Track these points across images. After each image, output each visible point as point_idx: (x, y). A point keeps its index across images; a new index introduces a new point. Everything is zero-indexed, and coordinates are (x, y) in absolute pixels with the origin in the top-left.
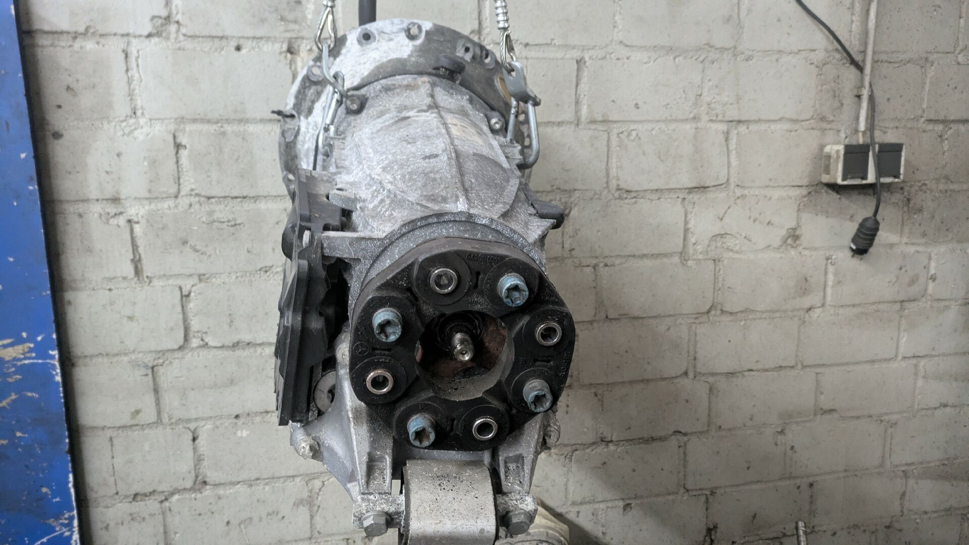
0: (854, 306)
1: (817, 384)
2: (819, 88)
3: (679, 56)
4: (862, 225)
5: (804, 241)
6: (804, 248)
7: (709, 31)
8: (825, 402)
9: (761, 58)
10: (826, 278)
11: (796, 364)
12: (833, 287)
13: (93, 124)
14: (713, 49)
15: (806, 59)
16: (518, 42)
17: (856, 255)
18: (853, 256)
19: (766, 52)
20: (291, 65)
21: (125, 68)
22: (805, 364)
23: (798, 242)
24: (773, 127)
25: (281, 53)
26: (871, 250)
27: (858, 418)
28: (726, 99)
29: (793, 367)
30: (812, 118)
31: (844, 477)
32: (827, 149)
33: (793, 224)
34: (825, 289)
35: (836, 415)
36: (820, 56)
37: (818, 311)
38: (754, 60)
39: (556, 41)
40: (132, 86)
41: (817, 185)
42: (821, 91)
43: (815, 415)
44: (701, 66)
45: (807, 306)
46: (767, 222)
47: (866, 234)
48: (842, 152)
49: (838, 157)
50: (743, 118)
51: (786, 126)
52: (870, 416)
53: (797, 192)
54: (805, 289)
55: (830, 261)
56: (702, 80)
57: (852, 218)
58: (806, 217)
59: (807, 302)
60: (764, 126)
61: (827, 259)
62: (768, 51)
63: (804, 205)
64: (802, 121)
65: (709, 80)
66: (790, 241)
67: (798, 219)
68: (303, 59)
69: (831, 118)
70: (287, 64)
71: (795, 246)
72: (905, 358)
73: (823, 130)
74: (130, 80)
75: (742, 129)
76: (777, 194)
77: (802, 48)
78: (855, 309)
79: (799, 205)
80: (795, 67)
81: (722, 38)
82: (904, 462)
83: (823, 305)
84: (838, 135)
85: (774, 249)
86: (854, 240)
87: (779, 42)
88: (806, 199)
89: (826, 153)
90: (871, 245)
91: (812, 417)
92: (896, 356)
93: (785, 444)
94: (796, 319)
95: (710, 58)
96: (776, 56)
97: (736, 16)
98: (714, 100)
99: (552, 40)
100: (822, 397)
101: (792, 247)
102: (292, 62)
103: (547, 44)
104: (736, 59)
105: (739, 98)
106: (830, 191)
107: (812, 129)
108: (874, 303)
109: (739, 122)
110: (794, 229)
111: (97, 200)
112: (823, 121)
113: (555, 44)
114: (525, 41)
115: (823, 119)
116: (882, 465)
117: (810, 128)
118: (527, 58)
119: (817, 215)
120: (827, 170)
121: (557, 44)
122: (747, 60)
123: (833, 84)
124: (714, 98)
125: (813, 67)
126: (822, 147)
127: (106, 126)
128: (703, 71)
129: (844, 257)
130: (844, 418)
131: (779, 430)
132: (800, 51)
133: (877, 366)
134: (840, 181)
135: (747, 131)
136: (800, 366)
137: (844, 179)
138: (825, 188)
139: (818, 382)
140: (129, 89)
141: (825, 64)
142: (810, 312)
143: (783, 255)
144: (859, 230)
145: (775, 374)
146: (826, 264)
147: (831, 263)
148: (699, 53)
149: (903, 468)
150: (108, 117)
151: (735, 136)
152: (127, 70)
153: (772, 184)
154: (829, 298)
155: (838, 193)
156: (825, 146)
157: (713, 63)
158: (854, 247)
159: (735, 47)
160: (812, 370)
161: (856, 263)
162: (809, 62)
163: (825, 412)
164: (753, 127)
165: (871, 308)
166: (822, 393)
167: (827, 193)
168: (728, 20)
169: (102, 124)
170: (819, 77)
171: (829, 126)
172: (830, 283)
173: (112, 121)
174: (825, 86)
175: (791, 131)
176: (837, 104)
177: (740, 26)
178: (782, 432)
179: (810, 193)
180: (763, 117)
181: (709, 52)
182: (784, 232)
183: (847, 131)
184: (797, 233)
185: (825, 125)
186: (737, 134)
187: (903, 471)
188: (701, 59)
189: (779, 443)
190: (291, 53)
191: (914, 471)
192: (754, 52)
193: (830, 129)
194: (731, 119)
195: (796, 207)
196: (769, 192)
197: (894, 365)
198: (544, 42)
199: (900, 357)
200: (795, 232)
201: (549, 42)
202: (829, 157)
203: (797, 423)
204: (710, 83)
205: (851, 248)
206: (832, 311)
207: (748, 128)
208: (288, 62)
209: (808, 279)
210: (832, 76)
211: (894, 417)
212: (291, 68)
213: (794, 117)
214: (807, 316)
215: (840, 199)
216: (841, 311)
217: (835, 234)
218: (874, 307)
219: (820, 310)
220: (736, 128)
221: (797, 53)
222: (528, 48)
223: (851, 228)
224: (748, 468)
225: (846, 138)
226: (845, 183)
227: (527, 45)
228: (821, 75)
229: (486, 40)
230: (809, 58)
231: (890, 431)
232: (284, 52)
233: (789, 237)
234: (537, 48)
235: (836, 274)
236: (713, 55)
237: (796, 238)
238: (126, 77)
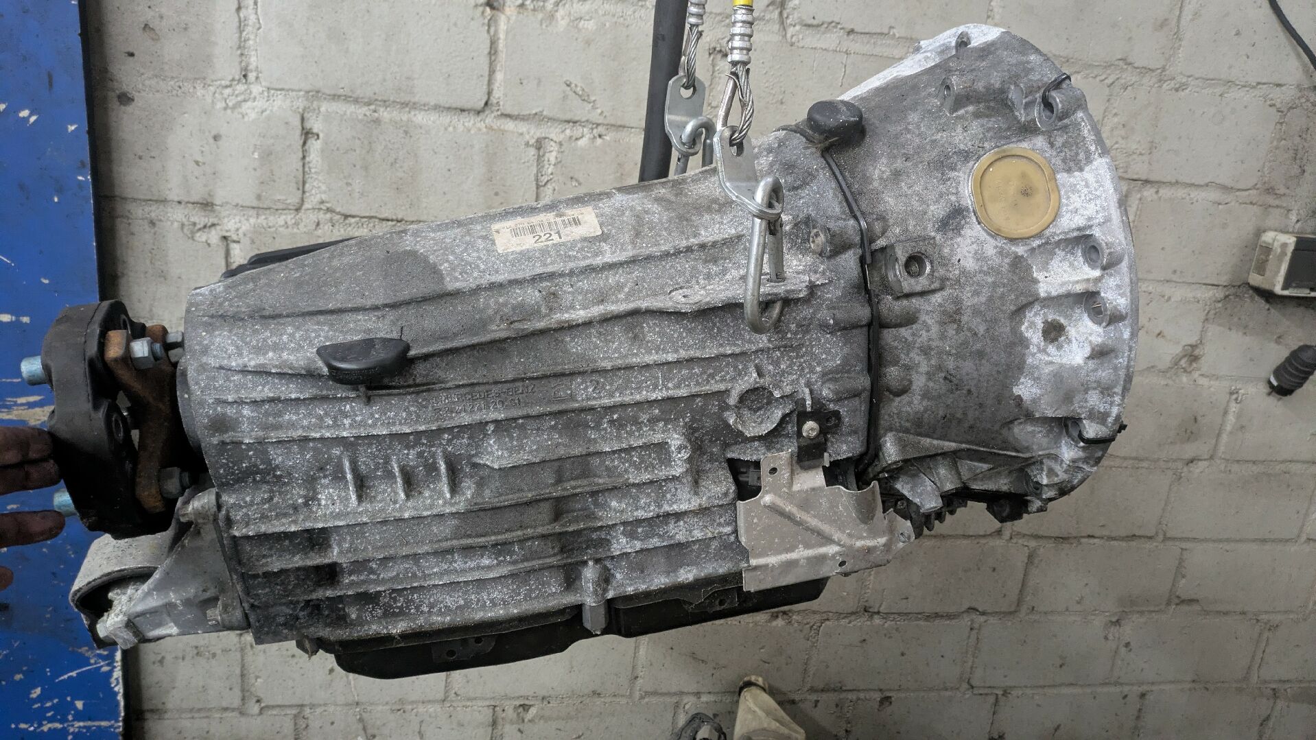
0: (1254, 462)
1: (1180, 563)
2: (1275, 143)
3: (1078, 72)
4: (1294, 355)
5: (1205, 364)
6: (1202, 375)
7: (1130, 38)
8: (1185, 588)
9: (1197, 89)
10: (1224, 421)
11: (1157, 533)
12: (1231, 433)
13: (180, 87)
14: (1129, 68)
15: (1265, 97)
16: (839, 26)
17: (1273, 393)
18: (1269, 394)
19: (1208, 81)
20: (489, 26)
21: (236, 6)
22: (1168, 535)
23: (1195, 365)
24: (1195, 194)
25: (476, 6)
26: (1299, 392)
27: (1226, 613)
28: (1134, 146)
29: (1151, 538)
30: (1254, 187)
31: (1190, 690)
32: (1268, 237)
33: (1193, 340)
34: (1219, 435)
35: (1196, 607)
36: (1287, 95)
37: (1202, 464)
38: (1187, 91)
39: (895, 30)
40: (244, 34)
41: (1239, 286)
42: (1277, 148)
43: (1169, 603)
44: (1107, 91)
45: (1188, 456)
46: (1158, 332)
47: (1297, 369)
48: (1291, 248)
49: (1284, 253)
50: (1152, 178)
51: (1214, 195)
52: (1243, 613)
53: (1208, 294)
54: (1192, 433)
55: (1234, 397)
56: (1105, 112)
57: (1279, 339)
58: (1213, 330)
59: (1190, 450)
60: (1181, 192)
61: (1231, 393)
62: (1212, 80)
63: (1215, 314)
64: (1239, 190)
65: (1116, 114)
66: (1183, 363)
67: (1203, 331)
68: (509, 19)
69: (1282, 190)
70: (483, 24)
71: (1188, 370)
72: (1309, 539)
73: (1267, 207)
74: (242, 24)
75: (1149, 193)
76: (1178, 293)
77: (1264, 81)
78: (1255, 467)
79: (1208, 312)
80: (1246, 107)
81: (1146, 52)
82: (1276, 678)
83: (1212, 458)
84: (1287, 217)
85: (1160, 371)
86: (1277, 372)
87: (1230, 67)
88: (1220, 305)
89: (1265, 242)
90: (1300, 385)
91: (1162, 607)
92: (1299, 536)
93: (1119, 638)
94: (1170, 473)
95: (1123, 81)
96: (1218, 90)
97: (1174, 23)
98: (1116, 146)
99: (891, 27)
100: (1184, 581)
101: (1185, 371)
102: (492, 23)
103: (882, 34)
104: (1160, 87)
105: (1152, 146)
106: (1257, 298)
107: (1251, 203)
108: (1283, 462)
109: (1147, 182)
110: (1193, 347)
111: (180, 202)
112: (1269, 193)
113: (894, 35)
114: (849, 26)
115: (1270, 191)
116: (1246, 678)
117: (1248, 202)
118: (847, 53)
119: (1230, 329)
120: (1261, 269)
121: (897, 35)
122: (1177, 90)
123: (1297, 140)
124: (1117, 143)
125: (1273, 110)
126: (1259, 232)
127: (200, 92)
128: (1108, 100)
129: (1256, 394)
130: (1207, 613)
131: (1114, 619)
132: (1259, 83)
133: (1267, 547)
134: (1278, 290)
135: (1155, 197)
136: (1161, 537)
137: (1285, 287)
138: (1251, 292)
139: (1181, 561)
140: (240, 37)
141: (1291, 108)
142: (1191, 465)
143: (1170, 382)
144: (1288, 360)
145: (1124, 544)
146: (1228, 402)
147: (1236, 399)
148: (1108, 72)
149: (1274, 686)
150: (204, 79)
151: (1137, 202)
152: (239, 9)
153: (1174, 278)
154: (1222, 448)
155: (1267, 301)
156: (1264, 231)
157: (1126, 89)
158: (1275, 383)
159: (1164, 69)
160: (1177, 543)
161: (1275, 405)
162: (1269, 103)
163: (1183, 602)
164: (1165, 192)
165: (1278, 467)
166: (1184, 577)
167: (1252, 298)
168: (1163, 24)
169: (195, 88)
170: (1279, 126)
171: (1277, 202)
172: (1229, 428)
173: (209, 85)
174: (1283, 142)
175: (1219, 204)
176: (1295, 170)
177: (1178, 36)
178: (1117, 623)
179: (1226, 297)
180: (1182, 179)
181: (1122, 70)
182: (1178, 350)
183: (1301, 211)
184: (1196, 352)
185: (1271, 200)
186: (1140, 199)
187: (1274, 689)
188: (1109, 81)
189: (1110, 637)
190: (492, 7)
191: (1289, 690)
192: (1190, 79)
193: (1277, 207)
194: (1135, 177)
195: (1203, 318)
196: (1168, 290)
197: (1293, 548)
198: (878, 31)
199: (1304, 537)
200: (1193, 351)
201: (886, 31)
202: (1267, 249)
203: (1142, 613)
204: (1116, 120)
205: (1270, 382)
206: (1222, 467)
207: (1157, 192)
208: (486, 21)
209: (1199, 418)
210: (1298, 128)
211: (1277, 618)
212: (488, 31)
213: (1229, 183)
214: (1185, 469)
215: (1269, 309)
216: (1235, 467)
217: (1251, 360)
218: (1283, 467)
219: (1206, 463)
220: (1139, 191)
221: (1254, 87)
222: (851, 37)
223: (1277, 354)
224: (1061, 666)
225: (1298, 221)
226: (1286, 293)
227: (851, 32)
228: (1281, 123)
229: (791, 17)
230: (1271, 96)
231: (1266, 634)
232: (481, 5)
233: (1185, 356)
234: (866, 38)
235: (1239, 416)
236: (1129, 77)
237: (1194, 358)
238: (237, 20)
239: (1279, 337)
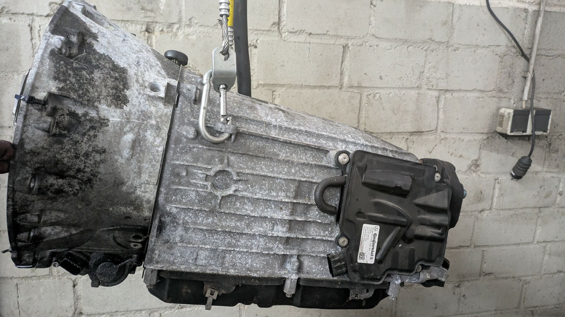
0: (510, 210)
1: (483, 257)
2: (500, 71)
3: (411, 46)
4: (520, 161)
5: (482, 168)
6: (482, 173)
7: (432, 30)
8: (486, 267)
9: (464, 50)
10: (494, 192)
11: (471, 244)
12: (498, 197)
13: (6, 75)
14: (433, 42)
15: (493, 51)
16: (305, 32)
17: (514, 179)
18: (512, 179)
19: (468, 46)
20: (148, 40)
21: (30, 38)
22: (476, 245)
23: (478, 168)
24: (468, 94)
25: (141, 32)
26: (524, 177)
27: (506, 278)
28: (439, 76)
29: (468, 247)
30: (494, 90)
31: (494, 314)
32: (502, 111)
33: (476, 157)
34: (492, 198)
35: (492, 276)
36: (502, 50)
37: (487, 212)
38: (459, 51)
39: (330, 32)
40: (35, 50)
41: (493, 133)
42: (501, 72)
43: (480, 276)
44: (425, 53)
45: (480, 209)
46: (459, 155)
47: (522, 167)
48: (512, 114)
49: (509, 117)
50: (449, 89)
51: (477, 94)
52: (514, 277)
53: (479, 137)
54: (480, 198)
55: (497, 181)
56: (425, 62)
57: (513, 155)
58: (484, 152)
59: (480, 206)
60: (462, 94)
61: (496, 180)
62: (469, 45)
63: (484, 146)
64: (487, 91)
65: (430, 63)
66: (473, 168)
67: (480, 153)
68: (156, 37)
69: (506, 90)
70: (145, 40)
71: (476, 171)
72: (538, 242)
73: (500, 98)
74: (34, 46)
75: (448, 95)
76: (467, 138)
77: (492, 44)
78: (510, 212)
79: (481, 145)
80: (485, 56)
81: (440, 35)
82: (532, 306)
83: (490, 209)
84: (509, 101)
85: (463, 172)
86: (514, 169)
87: (477, 39)
88: (485, 142)
89: (501, 113)
90: (524, 174)
91: (478, 277)
92: (533, 241)
93: (460, 293)
94: (473, 217)
95: (431, 48)
96: (473, 50)
97: (450, 22)
98: (432, 76)
99: (328, 31)
100: (485, 265)
101: (474, 171)
102: (149, 39)
103: (324, 34)
104: (448, 50)
105: (447, 75)
106: (501, 137)
107: (493, 97)
108: (522, 208)
109: (447, 90)
110: (476, 160)
111: (10, 127)
112: (500, 92)
113: (329, 34)
114: (309, 32)
115: (500, 91)
116: (518, 307)
117: (492, 96)
118: (309, 43)
119: (491, 152)
120: (501, 124)
121: (331, 34)
122: (455, 50)
123: (509, 69)
124: (432, 75)
125: (497, 56)
126: (498, 109)
127: (16, 77)
128: (426, 57)
129: (506, 179)
130: (497, 278)
131: (457, 285)
132: (490, 46)
133: (521, 246)
134: (509, 133)
135: (451, 97)
136: (473, 246)
137: (511, 132)
138: (498, 135)
139: (483, 256)
140: (33, 52)
141: (505, 55)
142: (482, 212)
143: (468, 177)
144: (517, 163)
145: (457, 250)
146: (495, 183)
147: (498, 182)
148: (424, 45)
149: (531, 309)
150: (18, 71)
151: (444, 99)
152: (32, 39)
153: (464, 131)
154: (495, 204)
155: (506, 138)
156: (501, 108)
157: (433, 51)
158: (514, 174)
159: (448, 42)
160: (480, 248)
161: (515, 184)
162: (495, 54)
163: (486, 274)
164: (456, 94)
165: (520, 211)
166: (485, 263)
167: (499, 138)
168: (445, 23)
169: (13, 75)
170: (501, 63)
171: (504, 96)
172: (496, 195)
173: (20, 74)
174: (503, 70)
175: (479, 98)
176: (510, 81)
177: (452, 28)
178: (458, 286)
179: (488, 138)
180: (463, 88)
181: (430, 44)
182: (469, 162)
183: (515, 99)
184: (478, 163)
185: (501, 95)
186: (445, 98)
187: (532, 311)
188: (425, 48)
189: (456, 293)
190: (149, 32)
191: (538, 311)
192: (460, 46)
193: (505, 97)
194: (441, 89)
195: (479, 147)
196: (462, 137)
197: (531, 246)
198: (322, 33)
199: (536, 242)
200: (477, 162)
201: (325, 33)
202: (502, 116)
203: (468, 281)
204: (430, 65)
205: (511, 174)
206: (496, 212)
207: (452, 95)
208: (146, 38)
209: (483, 192)
210: (509, 64)
211: (529, 278)
212: (147, 42)
213: (482, 89)
214: (480, 215)
215: (507, 142)
216: (502, 212)
217: (502, 164)
218: (522, 210)
219: (489, 211)
220: (444, 95)
221: (488, 47)
222: (311, 36)
223: (513, 161)
224: (435, 308)
225: (514, 103)
226: (512, 134)
227: (310, 34)
228: (502, 62)
229: (283, 29)
230: (495, 51)
231: (525, 286)
232: (143, 31)
233: (473, 165)
234: (317, 36)
235: (500, 189)
236: (433, 46)
237: (477, 166)
238: (31, 44)
239: (513, 154)
